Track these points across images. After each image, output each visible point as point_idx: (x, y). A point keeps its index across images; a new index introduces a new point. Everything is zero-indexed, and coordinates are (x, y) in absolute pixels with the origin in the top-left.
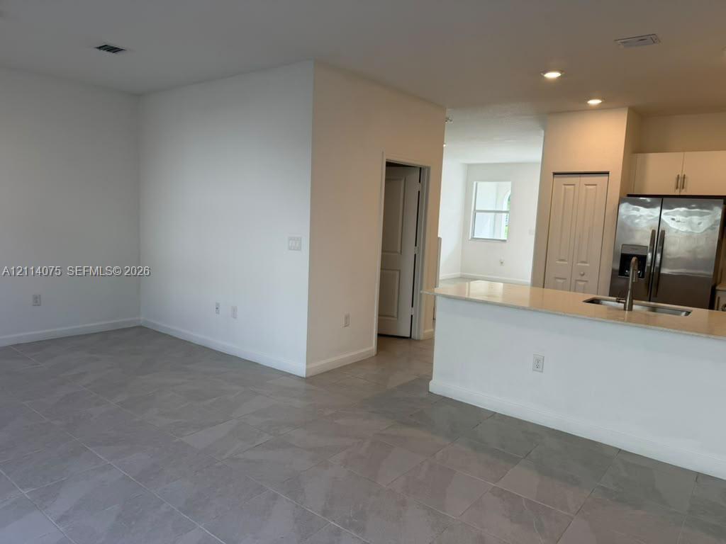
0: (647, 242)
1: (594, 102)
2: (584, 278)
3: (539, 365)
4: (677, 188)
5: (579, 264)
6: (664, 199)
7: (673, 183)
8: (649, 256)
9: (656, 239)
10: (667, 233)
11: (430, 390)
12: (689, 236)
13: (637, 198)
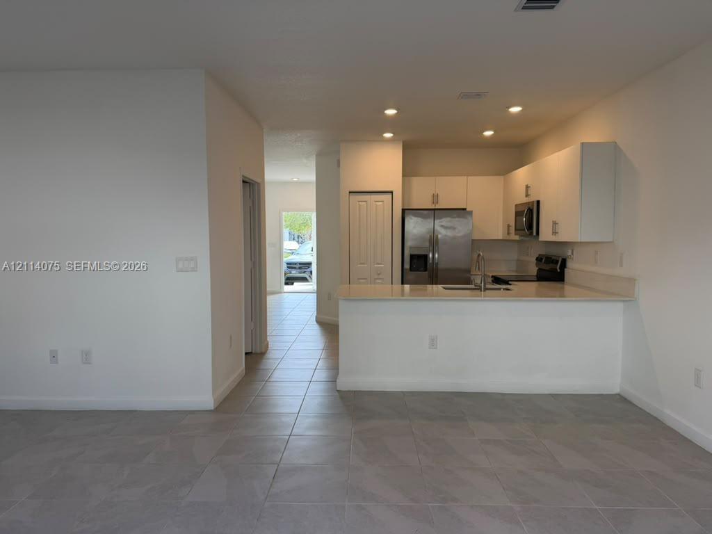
0: (427, 244)
1: (388, 135)
2: (380, 276)
3: (433, 343)
4: (433, 203)
5: (376, 266)
6: (436, 211)
7: (430, 200)
8: (431, 256)
9: (433, 241)
10: (439, 236)
11: (338, 389)
12: (454, 238)
13: (417, 212)
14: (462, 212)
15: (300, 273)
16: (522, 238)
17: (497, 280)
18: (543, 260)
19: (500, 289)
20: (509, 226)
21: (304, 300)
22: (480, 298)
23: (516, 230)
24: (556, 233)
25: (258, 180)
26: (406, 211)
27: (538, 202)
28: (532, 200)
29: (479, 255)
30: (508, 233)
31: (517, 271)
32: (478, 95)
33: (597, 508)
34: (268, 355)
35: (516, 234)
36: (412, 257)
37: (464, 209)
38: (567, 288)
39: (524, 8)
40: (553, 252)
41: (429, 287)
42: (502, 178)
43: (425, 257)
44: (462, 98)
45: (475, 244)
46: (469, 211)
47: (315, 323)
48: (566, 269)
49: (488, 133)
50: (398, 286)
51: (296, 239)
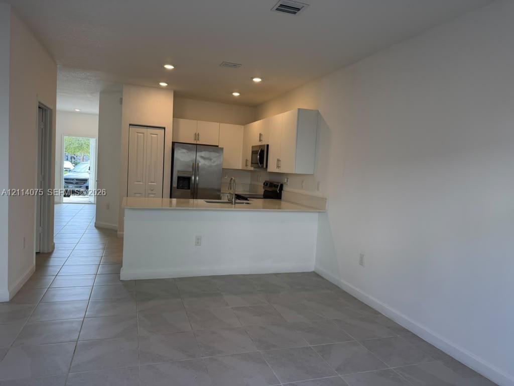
0: (190, 169)
1: (163, 84)
2: (153, 192)
3: (198, 241)
4: (195, 139)
5: (150, 184)
6: (198, 146)
7: (193, 137)
8: (193, 178)
9: (196, 168)
10: (200, 164)
11: (121, 279)
12: (210, 166)
13: (184, 145)
14: (215, 148)
15: (77, 187)
16: (256, 169)
17: (238, 197)
18: (268, 185)
19: (243, 203)
20: (247, 160)
21: (82, 209)
22: (231, 209)
23: (252, 163)
24: (279, 167)
25: (51, 107)
26: (176, 144)
27: (268, 145)
28: (263, 144)
29: (232, 179)
30: (246, 165)
31: (249, 192)
32: (235, 65)
33: (310, 346)
34: (55, 254)
35: (251, 166)
36: (179, 178)
37: (218, 146)
38: (283, 203)
39: (277, 9)
40: (274, 179)
41: (191, 201)
42: (243, 126)
43: (189, 179)
44: (223, 65)
45: (225, 171)
46: (220, 148)
47: (95, 228)
48: (282, 191)
49: (236, 94)
50: (167, 199)
51: (69, 159)
